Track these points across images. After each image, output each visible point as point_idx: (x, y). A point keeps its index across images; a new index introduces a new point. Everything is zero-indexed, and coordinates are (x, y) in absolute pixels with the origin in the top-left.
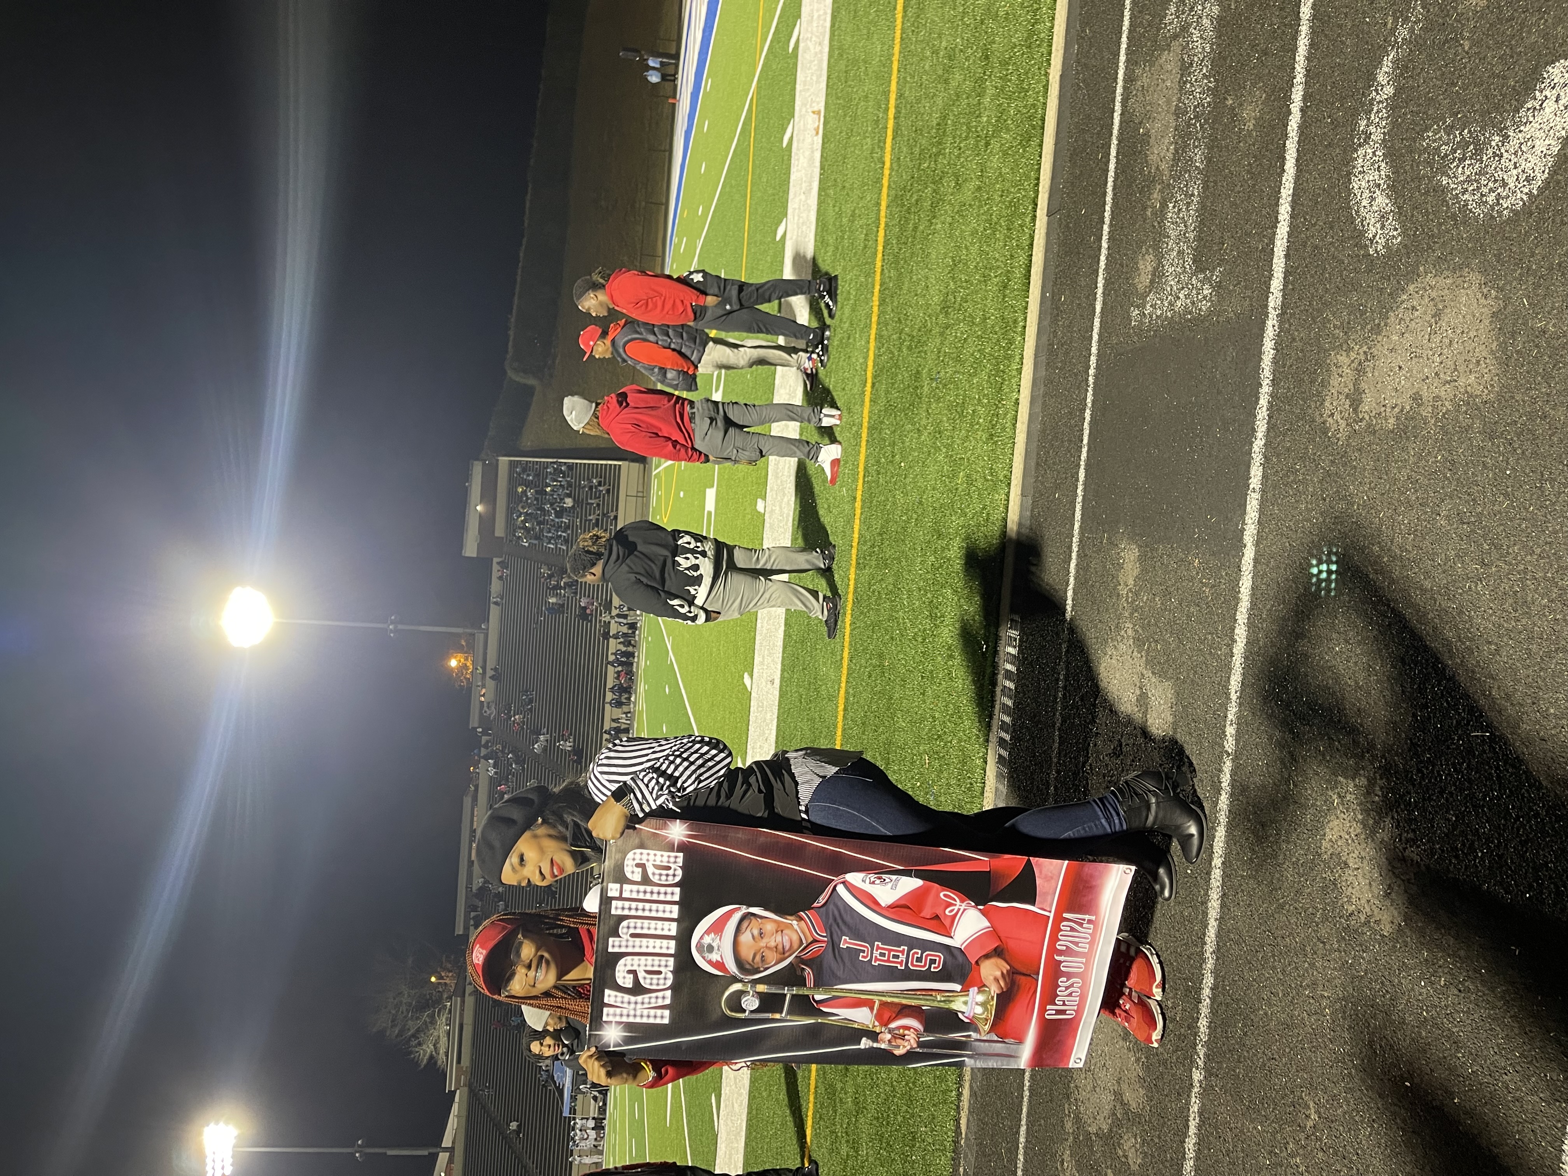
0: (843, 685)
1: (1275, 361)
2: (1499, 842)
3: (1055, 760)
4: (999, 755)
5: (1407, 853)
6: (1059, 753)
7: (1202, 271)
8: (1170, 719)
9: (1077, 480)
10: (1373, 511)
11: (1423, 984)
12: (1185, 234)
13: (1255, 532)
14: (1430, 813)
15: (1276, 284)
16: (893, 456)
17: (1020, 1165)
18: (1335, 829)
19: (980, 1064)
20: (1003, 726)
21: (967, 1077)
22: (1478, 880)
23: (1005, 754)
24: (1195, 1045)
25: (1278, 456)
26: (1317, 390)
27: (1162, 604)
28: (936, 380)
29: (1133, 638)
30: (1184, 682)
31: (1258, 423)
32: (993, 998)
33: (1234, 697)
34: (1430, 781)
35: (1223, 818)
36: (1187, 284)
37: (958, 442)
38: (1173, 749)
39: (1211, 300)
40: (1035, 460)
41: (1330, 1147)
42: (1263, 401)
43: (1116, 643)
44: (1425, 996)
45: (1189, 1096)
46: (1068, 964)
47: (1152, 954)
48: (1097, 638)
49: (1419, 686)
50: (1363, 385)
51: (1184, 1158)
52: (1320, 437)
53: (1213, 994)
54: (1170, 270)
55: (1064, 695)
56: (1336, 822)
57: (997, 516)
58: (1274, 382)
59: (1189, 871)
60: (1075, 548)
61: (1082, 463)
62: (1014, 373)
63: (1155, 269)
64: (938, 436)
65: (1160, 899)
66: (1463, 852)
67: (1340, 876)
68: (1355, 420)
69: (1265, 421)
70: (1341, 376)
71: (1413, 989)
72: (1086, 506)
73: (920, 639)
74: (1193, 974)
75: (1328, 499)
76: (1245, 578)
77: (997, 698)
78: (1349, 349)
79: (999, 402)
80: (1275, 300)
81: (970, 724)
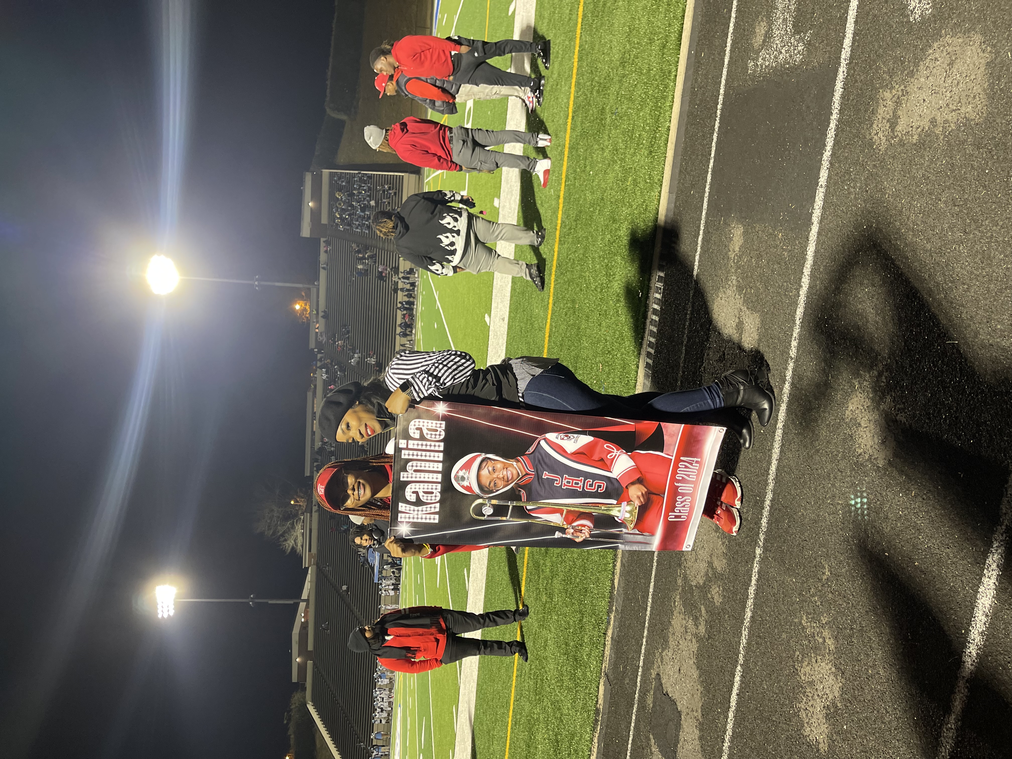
0: (549, 321)
1: (843, 97)
2: (957, 408)
3: (682, 365)
4: (647, 362)
5: (898, 418)
6: (685, 360)
7: (799, 33)
8: (757, 337)
9: (706, 182)
10: (898, 199)
11: (901, 495)
12: (788, 7)
13: (820, 214)
14: (915, 392)
15: (848, 42)
16: (585, 167)
17: (649, 604)
18: (855, 404)
19: (628, 548)
20: (650, 345)
21: (620, 556)
22: (941, 432)
23: (650, 362)
24: (759, 533)
25: (840, 162)
26: (869, 117)
27: (756, 263)
28: (615, 113)
29: (736, 286)
30: (767, 313)
31: (828, 140)
32: (636, 508)
33: (798, 322)
34: (917, 372)
35: (785, 398)
36: (787, 43)
37: (629, 156)
38: (757, 357)
39: (803, 54)
40: (679, 169)
41: (836, 591)
42: (833, 125)
43: (725, 290)
44: (901, 502)
45: (753, 563)
46: (683, 488)
47: (736, 481)
48: (713, 286)
49: (916, 313)
50: (900, 113)
51: (747, 598)
52: (868, 149)
53: (772, 504)
54: (777, 33)
55: (690, 324)
56: (856, 399)
57: (652, 207)
58: (841, 111)
59: (762, 431)
60: (702, 228)
61: (710, 170)
62: (668, 108)
63: (767, 32)
64: (615, 153)
65: (743, 449)
66: (933, 416)
67: (855, 432)
68: (892, 137)
69: (833, 139)
70: (886, 107)
71: (894, 498)
72: (711, 199)
73: (599, 290)
74: (760, 493)
75: (869, 191)
76: (811, 245)
77: (647, 327)
78: (892, 88)
79: (657, 129)
80: (845, 54)
81: (629, 344)
